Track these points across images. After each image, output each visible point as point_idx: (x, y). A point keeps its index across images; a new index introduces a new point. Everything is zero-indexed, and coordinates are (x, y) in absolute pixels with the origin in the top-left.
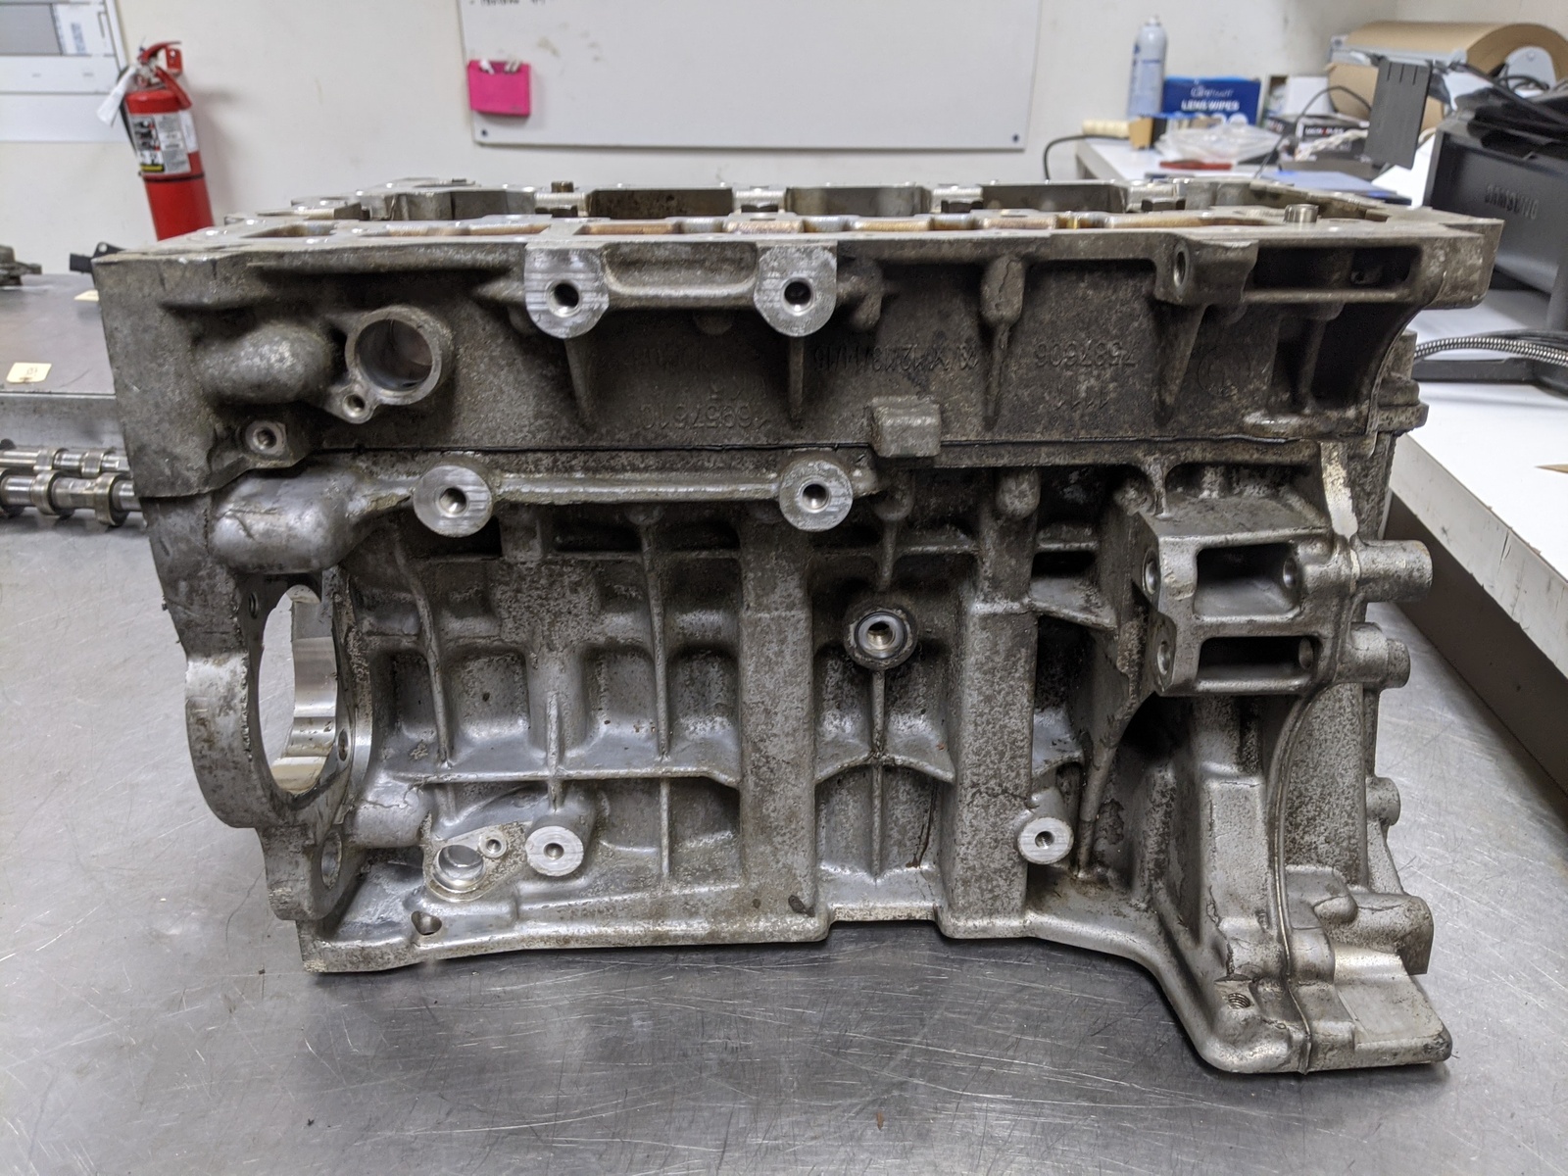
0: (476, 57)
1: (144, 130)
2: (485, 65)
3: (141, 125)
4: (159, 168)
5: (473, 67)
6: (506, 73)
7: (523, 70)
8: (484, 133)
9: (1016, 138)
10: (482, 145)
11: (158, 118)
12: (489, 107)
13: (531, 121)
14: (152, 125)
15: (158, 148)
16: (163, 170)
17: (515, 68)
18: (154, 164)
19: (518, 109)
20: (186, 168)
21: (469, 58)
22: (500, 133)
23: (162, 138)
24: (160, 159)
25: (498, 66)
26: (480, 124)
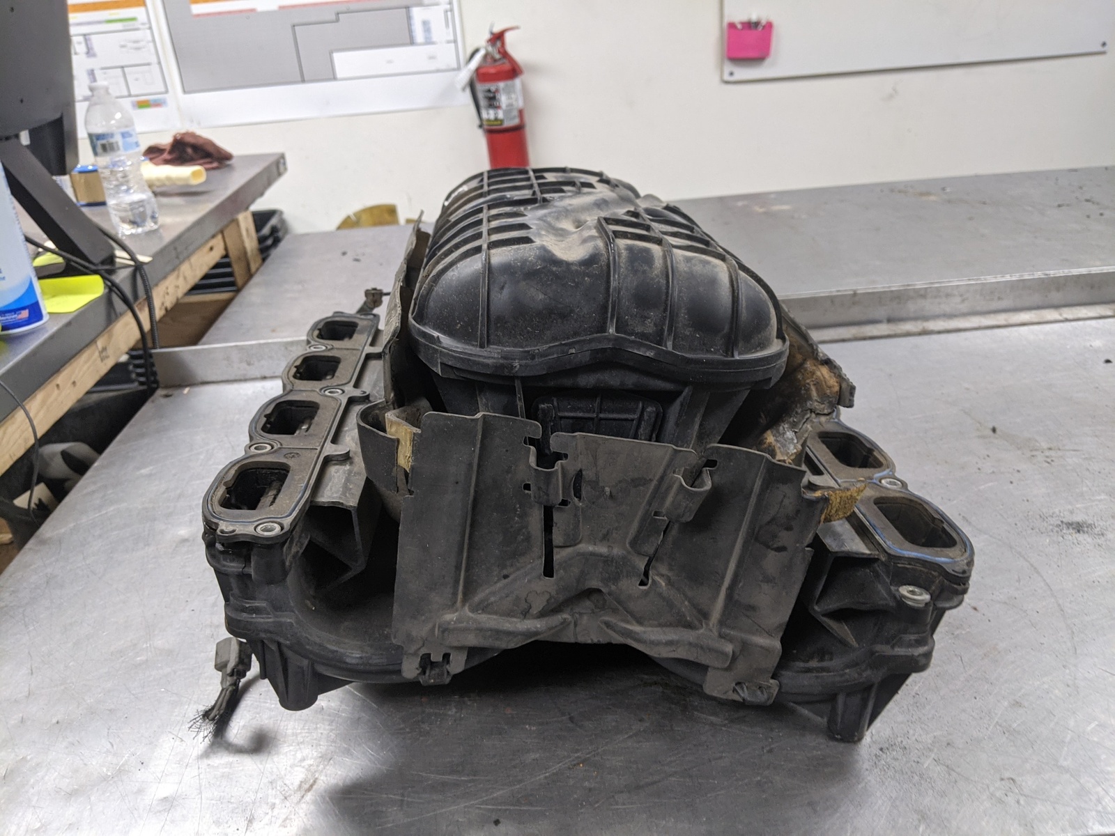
0: (732, 20)
1: (491, 95)
2: (740, 24)
3: (489, 91)
4: (499, 122)
5: (730, 27)
7: (767, 26)
8: (731, 74)
10: (727, 82)
11: (501, 85)
12: (737, 55)
13: (768, 61)
14: (497, 91)
15: (498, 107)
16: (501, 124)
17: (762, 25)
18: (496, 119)
19: (760, 54)
20: (516, 122)
21: (727, 20)
22: (744, 73)
23: (503, 100)
24: (501, 115)
26: (728, 67)
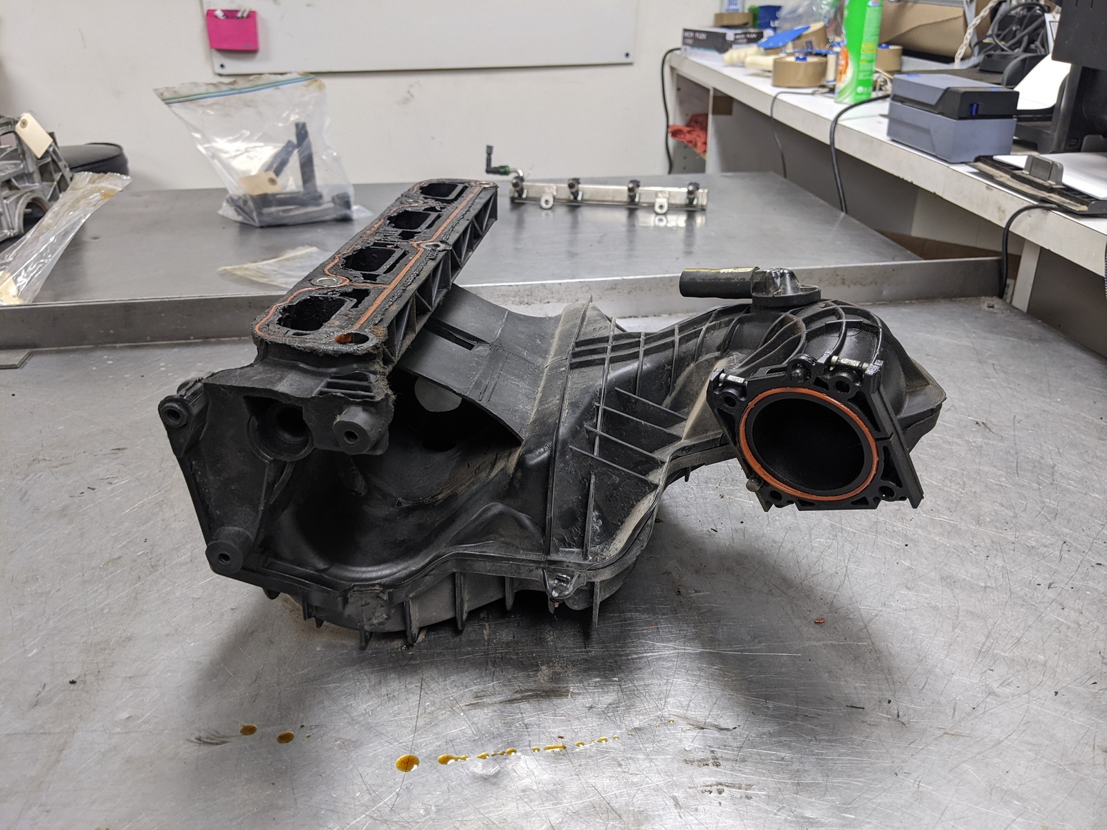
0: (212, 8)
2: (219, 14)
5: (210, 14)
6: (238, 18)
7: (252, 15)
8: (222, 66)
9: (627, 55)
10: (221, 75)
12: (225, 46)
13: (259, 55)
17: (245, 15)
19: (250, 47)
21: (206, 8)
22: (236, 66)
25: (230, 14)
26: (218, 59)
